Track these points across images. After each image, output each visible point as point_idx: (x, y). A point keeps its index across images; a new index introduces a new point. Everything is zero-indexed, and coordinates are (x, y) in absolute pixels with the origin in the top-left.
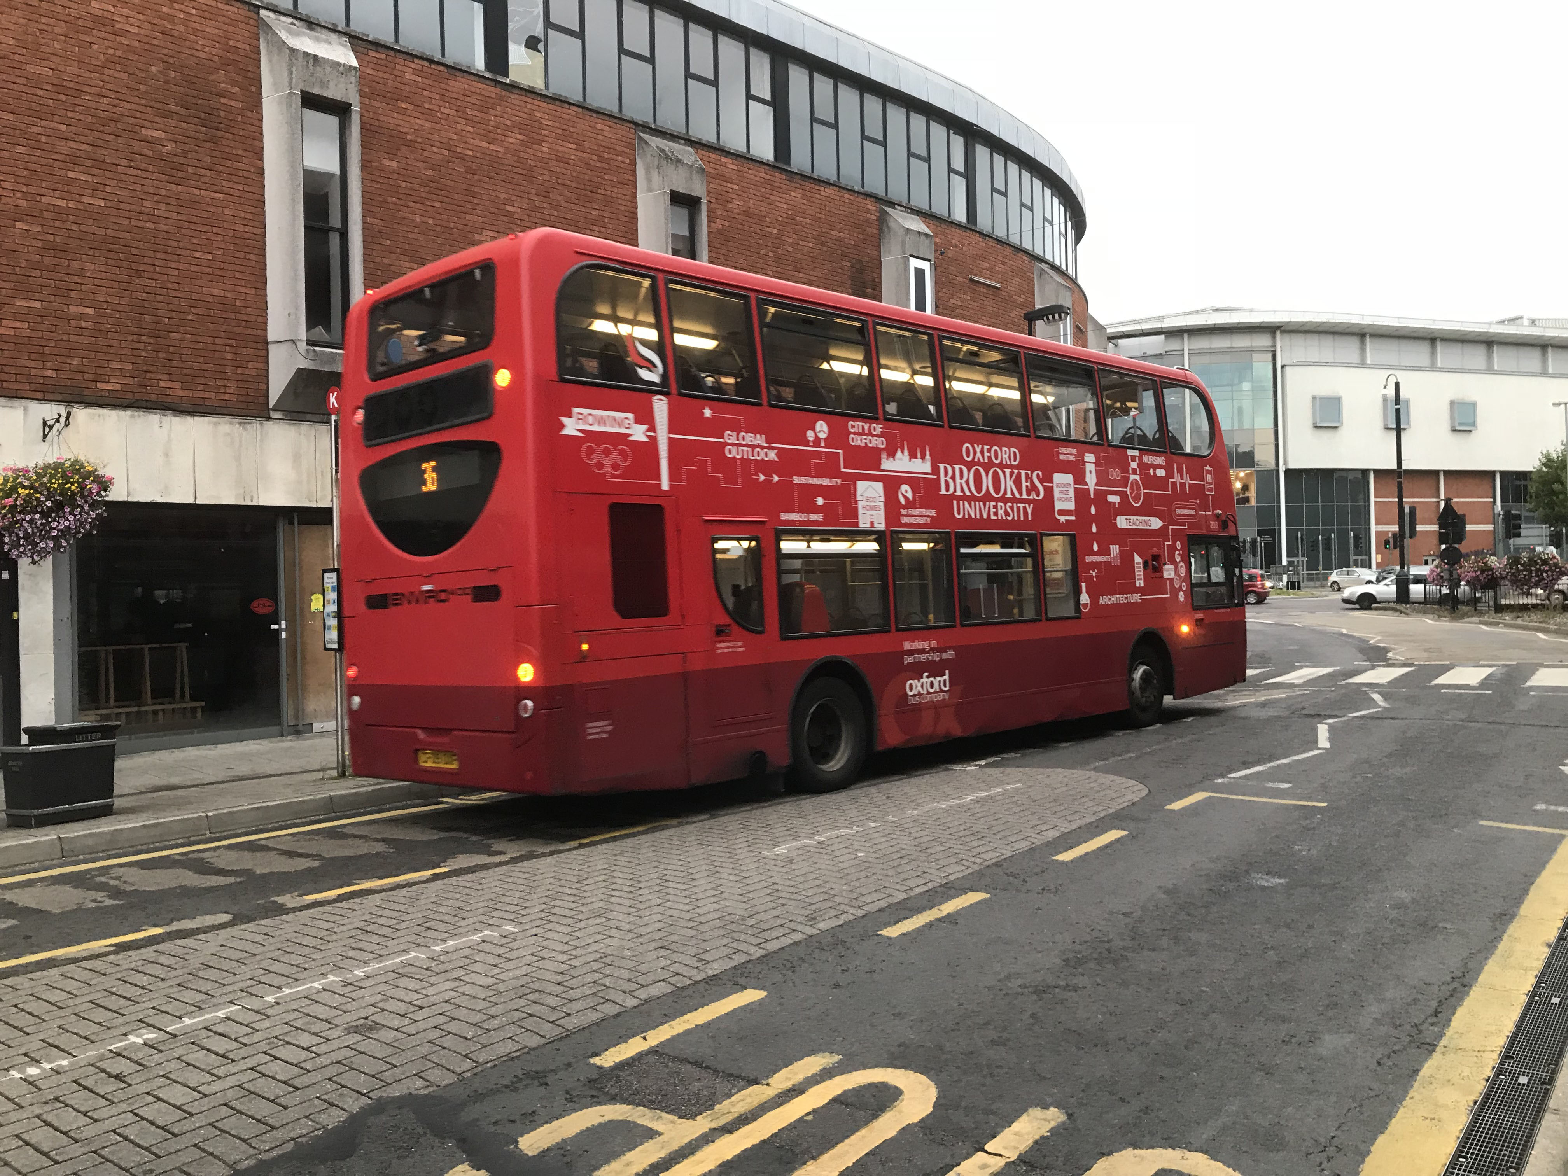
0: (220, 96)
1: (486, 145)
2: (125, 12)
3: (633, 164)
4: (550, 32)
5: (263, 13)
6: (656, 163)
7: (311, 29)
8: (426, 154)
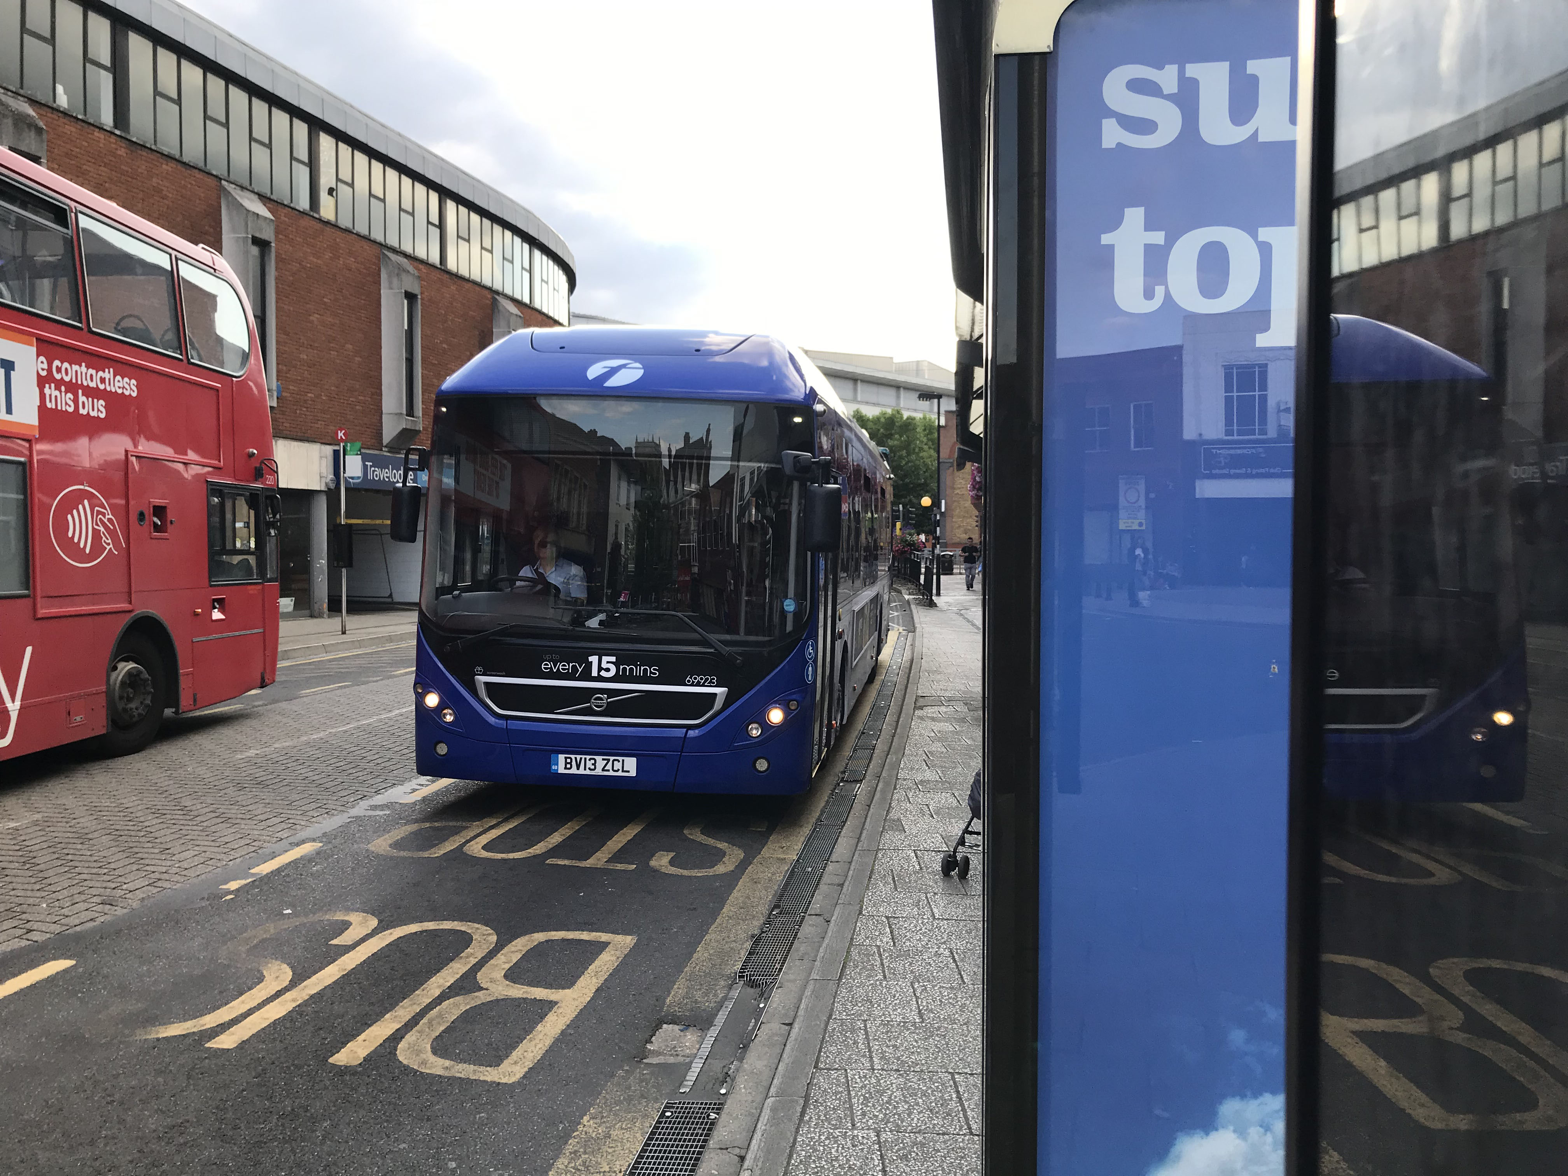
0: (205, 234)
1: (315, 260)
2: (167, 184)
3: (379, 270)
4: (339, 183)
5: (223, 182)
6: (396, 272)
7: (242, 191)
8: (289, 266)
